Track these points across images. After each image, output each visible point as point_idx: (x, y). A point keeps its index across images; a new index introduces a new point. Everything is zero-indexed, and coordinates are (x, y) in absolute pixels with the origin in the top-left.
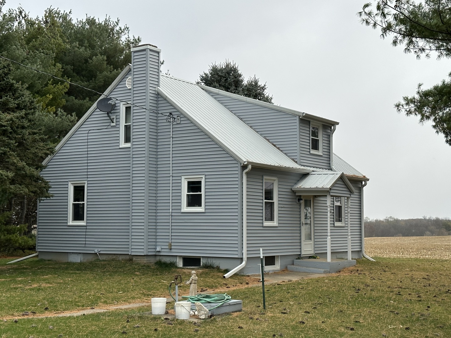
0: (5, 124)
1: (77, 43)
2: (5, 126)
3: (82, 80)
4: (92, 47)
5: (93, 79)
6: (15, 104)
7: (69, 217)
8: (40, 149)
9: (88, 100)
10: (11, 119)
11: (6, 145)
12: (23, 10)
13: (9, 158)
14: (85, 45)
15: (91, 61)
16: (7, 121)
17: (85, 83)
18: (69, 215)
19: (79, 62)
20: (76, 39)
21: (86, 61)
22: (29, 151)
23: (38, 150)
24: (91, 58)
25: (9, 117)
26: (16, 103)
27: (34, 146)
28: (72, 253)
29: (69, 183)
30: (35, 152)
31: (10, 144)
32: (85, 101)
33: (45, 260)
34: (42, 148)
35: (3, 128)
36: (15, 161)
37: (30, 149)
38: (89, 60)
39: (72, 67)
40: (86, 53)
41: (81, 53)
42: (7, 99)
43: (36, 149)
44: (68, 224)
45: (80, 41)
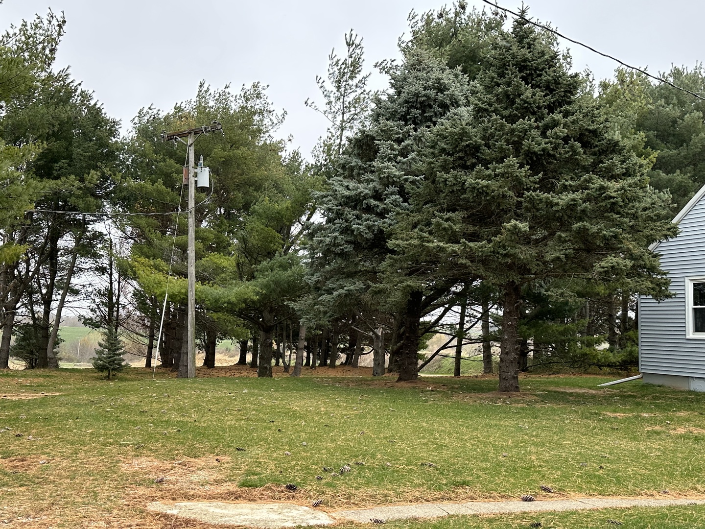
0: (613, 194)
1: (663, 100)
2: (614, 198)
3: (669, 148)
4: (681, 103)
5: (685, 144)
6: (622, 168)
7: (689, 328)
8: (656, 230)
9: (679, 174)
10: (623, 188)
11: (617, 225)
12: (591, 72)
13: (622, 242)
14: (673, 102)
15: (681, 121)
16: (615, 191)
17: (674, 151)
18: (689, 324)
19: (665, 125)
20: (661, 96)
21: (674, 122)
22: (641, 234)
23: (654, 231)
24: (682, 118)
25: (618, 185)
26: (625, 167)
27: (648, 227)
28: (695, 377)
29: (687, 280)
30: (651, 235)
31: (622, 223)
32: (675, 175)
33: (654, 386)
34: (660, 228)
35: (612, 200)
36: (631, 247)
37: (642, 230)
38: (678, 120)
39: (656, 132)
40: (674, 112)
41: (668, 114)
42: (613, 163)
43: (652, 230)
44: (688, 337)
45: (665, 98)
